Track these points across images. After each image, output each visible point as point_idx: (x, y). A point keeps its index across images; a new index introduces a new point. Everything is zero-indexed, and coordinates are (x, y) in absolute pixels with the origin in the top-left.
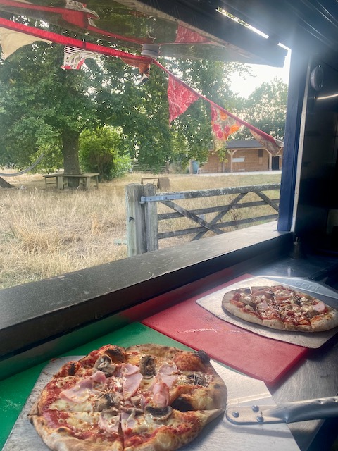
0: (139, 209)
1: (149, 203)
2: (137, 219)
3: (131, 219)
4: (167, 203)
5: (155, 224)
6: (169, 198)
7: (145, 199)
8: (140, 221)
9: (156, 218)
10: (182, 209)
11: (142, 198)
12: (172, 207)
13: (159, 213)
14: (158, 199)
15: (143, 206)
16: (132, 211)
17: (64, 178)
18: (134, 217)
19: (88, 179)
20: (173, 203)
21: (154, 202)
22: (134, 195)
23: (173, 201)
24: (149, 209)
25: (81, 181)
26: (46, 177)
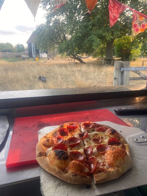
0: (120, 74)
1: (125, 71)
2: (118, 79)
3: (115, 78)
4: (136, 72)
5: (128, 82)
6: (138, 69)
7: (124, 69)
8: (120, 80)
9: (128, 79)
10: (145, 76)
11: (122, 69)
12: (139, 74)
13: (130, 77)
14: (131, 69)
15: (122, 73)
16: (116, 75)
17: (105, 60)
18: (117, 78)
19: (115, 61)
20: (140, 72)
21: (128, 71)
22: (118, 67)
23: (140, 71)
24: (125, 74)
25: (112, 61)
26: (98, 59)
